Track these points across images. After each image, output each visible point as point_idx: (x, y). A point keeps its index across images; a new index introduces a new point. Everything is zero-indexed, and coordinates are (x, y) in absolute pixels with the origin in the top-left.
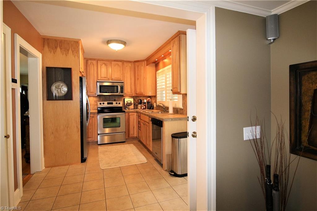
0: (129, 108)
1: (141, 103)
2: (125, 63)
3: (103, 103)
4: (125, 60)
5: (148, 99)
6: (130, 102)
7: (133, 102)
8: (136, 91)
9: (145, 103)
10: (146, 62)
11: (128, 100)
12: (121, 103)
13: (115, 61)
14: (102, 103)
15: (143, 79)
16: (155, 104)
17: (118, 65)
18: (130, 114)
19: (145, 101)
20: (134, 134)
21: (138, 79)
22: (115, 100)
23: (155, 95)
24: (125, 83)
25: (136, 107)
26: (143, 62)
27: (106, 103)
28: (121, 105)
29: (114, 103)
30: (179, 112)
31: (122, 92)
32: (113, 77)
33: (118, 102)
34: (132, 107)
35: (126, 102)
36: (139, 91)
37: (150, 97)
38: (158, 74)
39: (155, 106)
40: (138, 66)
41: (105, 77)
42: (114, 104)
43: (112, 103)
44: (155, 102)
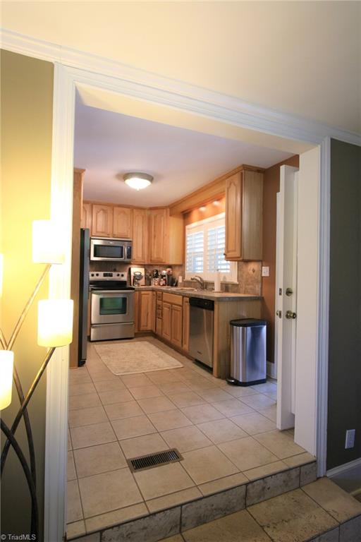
0: (139, 284)
1: (157, 276)
2: (134, 210)
3: (97, 275)
4: (136, 205)
5: (168, 269)
6: (138, 274)
7: (143, 274)
8: (151, 257)
9: (165, 276)
10: (168, 209)
11: (136, 270)
12: (126, 274)
13: (120, 206)
14: (95, 273)
15: (164, 237)
16: (180, 278)
17: (124, 212)
18: (143, 292)
19: (164, 272)
20: (147, 326)
21: (155, 237)
22: (115, 270)
23: (181, 263)
24: (134, 242)
25: (148, 281)
26: (165, 211)
27: (101, 274)
28: (125, 278)
29: (115, 274)
30: (230, 290)
31: (129, 256)
32: (116, 232)
33: (120, 274)
34: (142, 282)
35: (132, 274)
36: (155, 256)
37: (170, 266)
38: (189, 229)
39: (180, 281)
40: (155, 217)
41: (102, 232)
42: (115, 277)
43: (111, 275)
44: (182, 275)
